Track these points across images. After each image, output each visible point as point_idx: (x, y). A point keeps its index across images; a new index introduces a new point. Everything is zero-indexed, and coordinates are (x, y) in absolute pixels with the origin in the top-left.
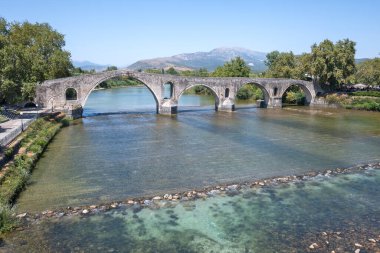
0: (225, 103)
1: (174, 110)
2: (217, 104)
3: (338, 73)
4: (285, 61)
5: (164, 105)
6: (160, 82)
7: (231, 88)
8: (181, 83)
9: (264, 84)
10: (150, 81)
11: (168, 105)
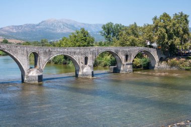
0: (85, 70)
1: (40, 78)
2: (77, 71)
3: (177, 41)
4: (130, 31)
5: (31, 74)
6: (25, 53)
7: (90, 56)
8: (45, 53)
9: (117, 51)
10: (16, 52)
11: (34, 73)
